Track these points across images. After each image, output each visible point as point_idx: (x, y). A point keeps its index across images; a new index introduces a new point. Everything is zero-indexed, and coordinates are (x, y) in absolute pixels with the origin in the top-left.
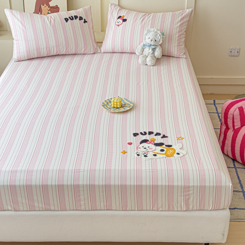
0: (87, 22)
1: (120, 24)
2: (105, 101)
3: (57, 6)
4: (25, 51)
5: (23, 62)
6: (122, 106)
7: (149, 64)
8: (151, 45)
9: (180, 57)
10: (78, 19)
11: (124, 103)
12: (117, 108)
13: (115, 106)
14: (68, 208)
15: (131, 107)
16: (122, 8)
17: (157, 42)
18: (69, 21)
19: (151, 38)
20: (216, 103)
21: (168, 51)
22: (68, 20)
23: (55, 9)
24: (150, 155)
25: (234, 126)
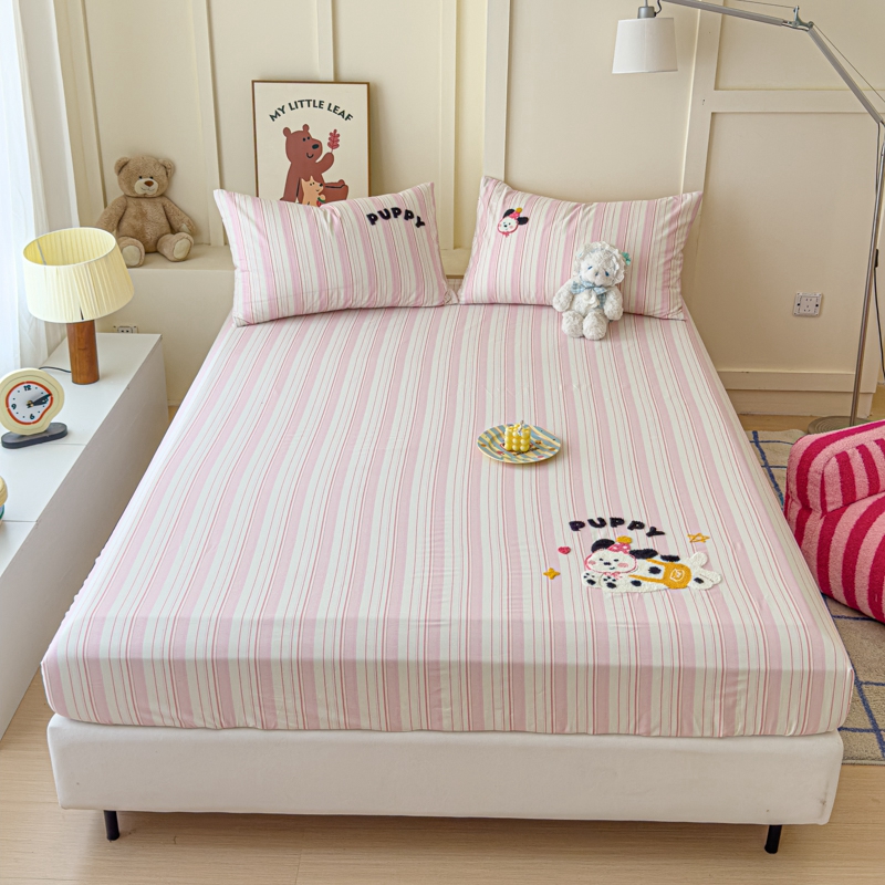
0: (423, 224)
1: (510, 230)
2: (486, 433)
3: (341, 181)
4: (265, 298)
5: (259, 327)
6: (533, 448)
7: (589, 334)
8: (594, 285)
9: (670, 317)
10: (401, 217)
11: (534, 440)
12: (520, 453)
13: (514, 447)
14: (405, 723)
15: (556, 451)
16: (514, 188)
17: (610, 277)
18: (380, 221)
19: (595, 267)
20: (760, 439)
21: (637, 302)
22: (376, 218)
23: (338, 191)
24: (624, 583)
25: (824, 504)
